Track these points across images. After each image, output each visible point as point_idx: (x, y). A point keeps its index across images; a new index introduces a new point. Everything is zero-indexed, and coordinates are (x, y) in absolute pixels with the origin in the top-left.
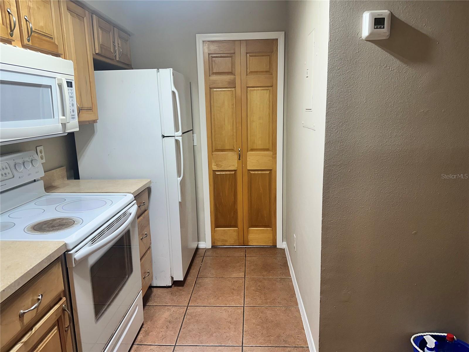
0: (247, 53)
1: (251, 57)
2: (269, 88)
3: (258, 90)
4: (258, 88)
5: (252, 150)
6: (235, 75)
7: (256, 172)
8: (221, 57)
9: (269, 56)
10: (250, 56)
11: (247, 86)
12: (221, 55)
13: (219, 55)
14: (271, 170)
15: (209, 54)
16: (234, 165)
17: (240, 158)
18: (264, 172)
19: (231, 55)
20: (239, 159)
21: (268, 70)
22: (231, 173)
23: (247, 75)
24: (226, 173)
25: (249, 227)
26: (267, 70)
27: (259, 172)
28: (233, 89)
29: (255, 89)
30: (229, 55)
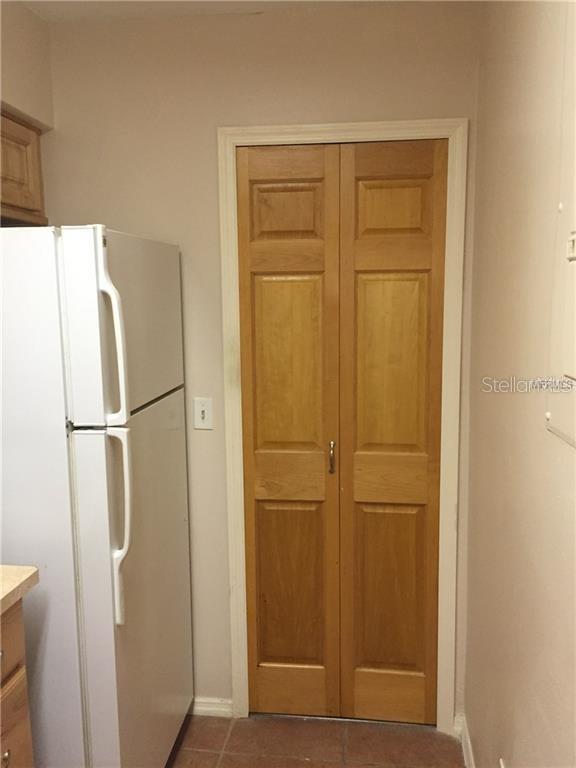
0: (358, 179)
1: (368, 191)
2: (421, 275)
3: (389, 280)
4: (386, 276)
5: (369, 446)
6: (322, 238)
7: (380, 510)
8: (285, 190)
9: (419, 186)
10: (367, 187)
11: (357, 269)
12: (285, 185)
13: (280, 185)
14: (424, 505)
15: (252, 182)
16: (316, 487)
17: (332, 466)
18: (403, 511)
19: (312, 185)
20: (332, 472)
21: (418, 226)
22: (308, 509)
23: (356, 238)
24: (294, 508)
25: (358, 666)
26: (414, 226)
27: (389, 510)
28: (317, 277)
29: (380, 276)
30: (307, 185)
